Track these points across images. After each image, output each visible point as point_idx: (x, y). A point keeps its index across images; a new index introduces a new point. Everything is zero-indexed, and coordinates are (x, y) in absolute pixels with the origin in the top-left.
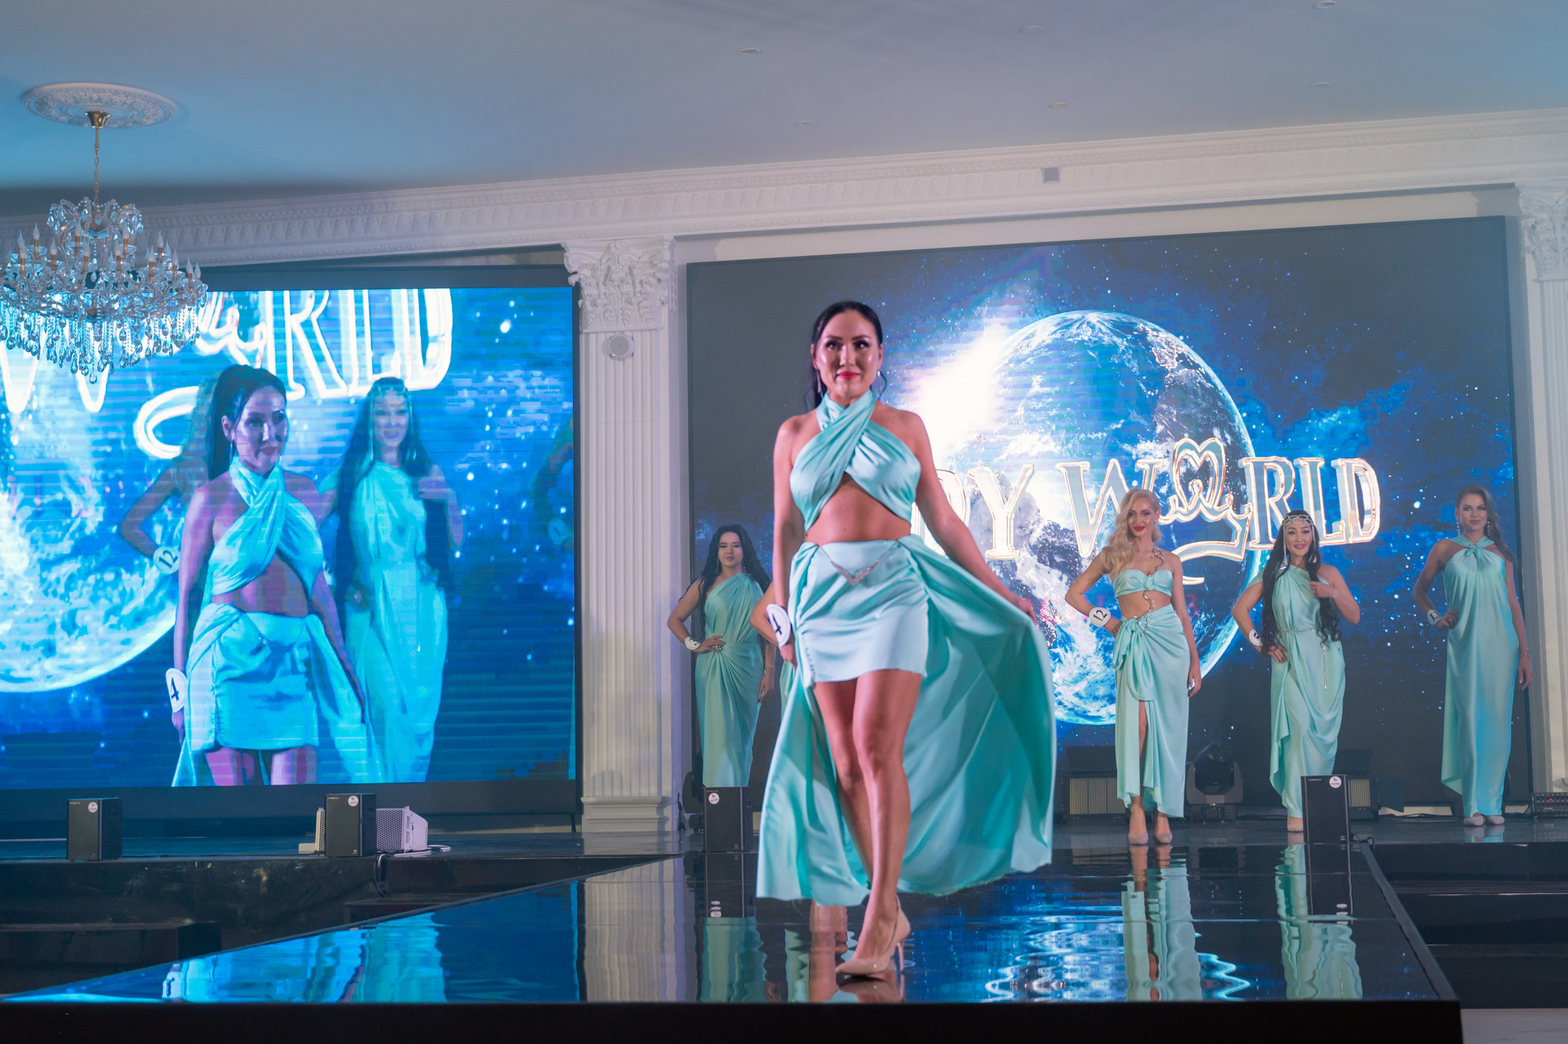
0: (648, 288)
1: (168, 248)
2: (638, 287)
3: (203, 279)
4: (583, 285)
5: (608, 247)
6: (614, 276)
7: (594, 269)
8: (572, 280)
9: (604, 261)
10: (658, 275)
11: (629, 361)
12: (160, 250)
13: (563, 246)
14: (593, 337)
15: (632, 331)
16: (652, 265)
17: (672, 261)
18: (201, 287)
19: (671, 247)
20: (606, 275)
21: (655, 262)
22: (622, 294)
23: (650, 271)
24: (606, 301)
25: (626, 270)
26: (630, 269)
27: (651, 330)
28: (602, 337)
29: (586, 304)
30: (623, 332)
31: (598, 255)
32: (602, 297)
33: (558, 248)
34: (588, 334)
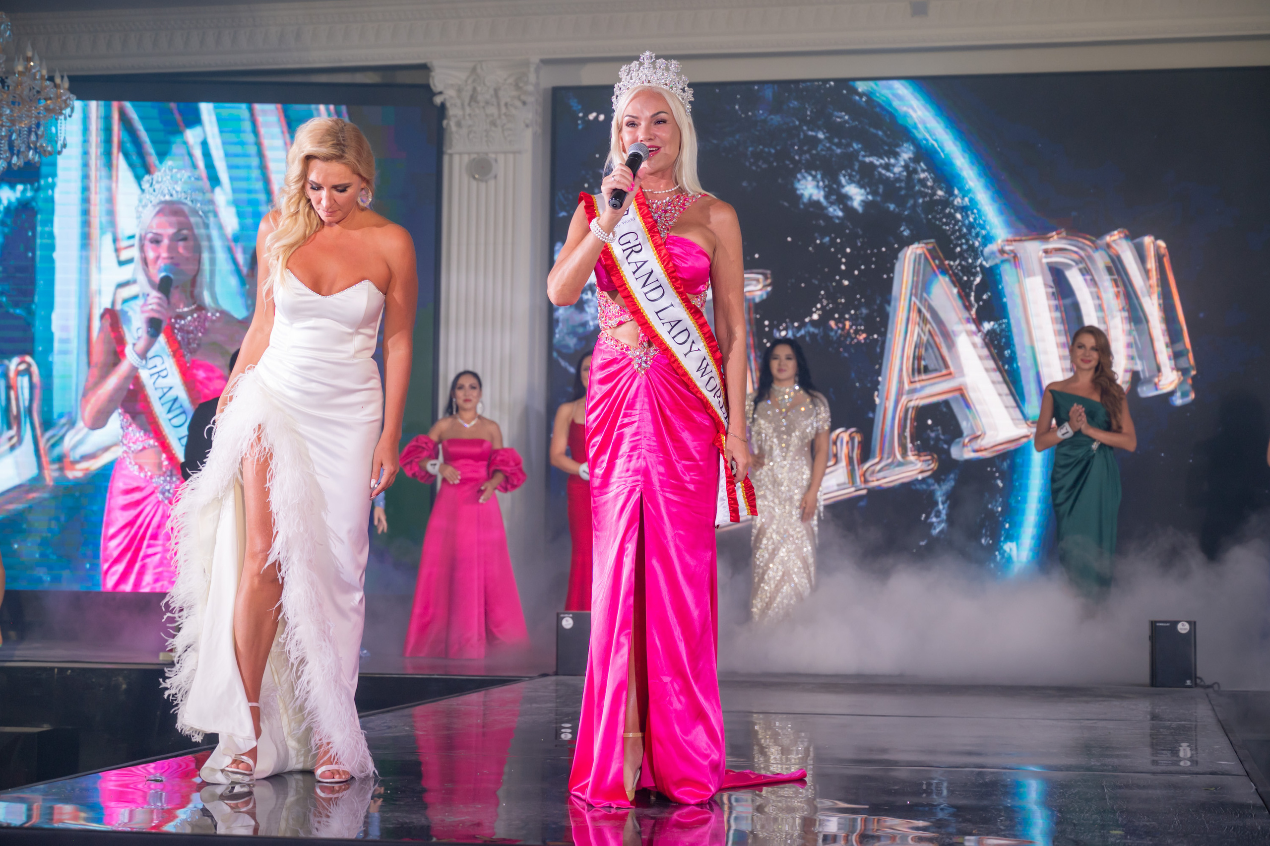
0: (513, 111)
1: (36, 57)
2: (504, 110)
3: (72, 90)
4: (448, 105)
5: (474, 70)
6: (480, 98)
7: (459, 90)
8: (438, 100)
9: (470, 81)
10: (524, 98)
11: (492, 183)
12: (29, 60)
13: (429, 65)
14: (456, 158)
15: (496, 153)
16: (517, 87)
17: (537, 85)
18: (69, 98)
19: (537, 71)
20: (473, 98)
21: (521, 85)
22: (487, 116)
23: (515, 93)
24: (470, 122)
25: (492, 92)
26: (496, 91)
27: (514, 153)
28: (466, 159)
29: (450, 124)
30: (487, 154)
31: (463, 76)
32: (467, 118)
33: (424, 68)
34: (451, 155)
